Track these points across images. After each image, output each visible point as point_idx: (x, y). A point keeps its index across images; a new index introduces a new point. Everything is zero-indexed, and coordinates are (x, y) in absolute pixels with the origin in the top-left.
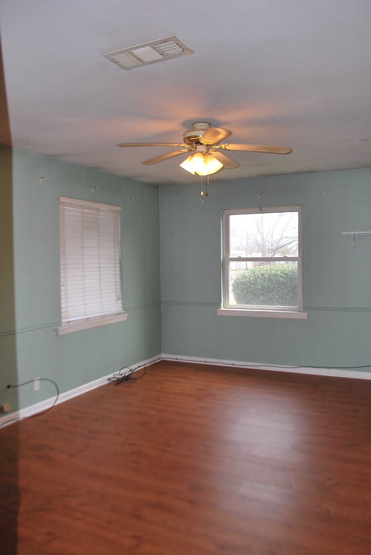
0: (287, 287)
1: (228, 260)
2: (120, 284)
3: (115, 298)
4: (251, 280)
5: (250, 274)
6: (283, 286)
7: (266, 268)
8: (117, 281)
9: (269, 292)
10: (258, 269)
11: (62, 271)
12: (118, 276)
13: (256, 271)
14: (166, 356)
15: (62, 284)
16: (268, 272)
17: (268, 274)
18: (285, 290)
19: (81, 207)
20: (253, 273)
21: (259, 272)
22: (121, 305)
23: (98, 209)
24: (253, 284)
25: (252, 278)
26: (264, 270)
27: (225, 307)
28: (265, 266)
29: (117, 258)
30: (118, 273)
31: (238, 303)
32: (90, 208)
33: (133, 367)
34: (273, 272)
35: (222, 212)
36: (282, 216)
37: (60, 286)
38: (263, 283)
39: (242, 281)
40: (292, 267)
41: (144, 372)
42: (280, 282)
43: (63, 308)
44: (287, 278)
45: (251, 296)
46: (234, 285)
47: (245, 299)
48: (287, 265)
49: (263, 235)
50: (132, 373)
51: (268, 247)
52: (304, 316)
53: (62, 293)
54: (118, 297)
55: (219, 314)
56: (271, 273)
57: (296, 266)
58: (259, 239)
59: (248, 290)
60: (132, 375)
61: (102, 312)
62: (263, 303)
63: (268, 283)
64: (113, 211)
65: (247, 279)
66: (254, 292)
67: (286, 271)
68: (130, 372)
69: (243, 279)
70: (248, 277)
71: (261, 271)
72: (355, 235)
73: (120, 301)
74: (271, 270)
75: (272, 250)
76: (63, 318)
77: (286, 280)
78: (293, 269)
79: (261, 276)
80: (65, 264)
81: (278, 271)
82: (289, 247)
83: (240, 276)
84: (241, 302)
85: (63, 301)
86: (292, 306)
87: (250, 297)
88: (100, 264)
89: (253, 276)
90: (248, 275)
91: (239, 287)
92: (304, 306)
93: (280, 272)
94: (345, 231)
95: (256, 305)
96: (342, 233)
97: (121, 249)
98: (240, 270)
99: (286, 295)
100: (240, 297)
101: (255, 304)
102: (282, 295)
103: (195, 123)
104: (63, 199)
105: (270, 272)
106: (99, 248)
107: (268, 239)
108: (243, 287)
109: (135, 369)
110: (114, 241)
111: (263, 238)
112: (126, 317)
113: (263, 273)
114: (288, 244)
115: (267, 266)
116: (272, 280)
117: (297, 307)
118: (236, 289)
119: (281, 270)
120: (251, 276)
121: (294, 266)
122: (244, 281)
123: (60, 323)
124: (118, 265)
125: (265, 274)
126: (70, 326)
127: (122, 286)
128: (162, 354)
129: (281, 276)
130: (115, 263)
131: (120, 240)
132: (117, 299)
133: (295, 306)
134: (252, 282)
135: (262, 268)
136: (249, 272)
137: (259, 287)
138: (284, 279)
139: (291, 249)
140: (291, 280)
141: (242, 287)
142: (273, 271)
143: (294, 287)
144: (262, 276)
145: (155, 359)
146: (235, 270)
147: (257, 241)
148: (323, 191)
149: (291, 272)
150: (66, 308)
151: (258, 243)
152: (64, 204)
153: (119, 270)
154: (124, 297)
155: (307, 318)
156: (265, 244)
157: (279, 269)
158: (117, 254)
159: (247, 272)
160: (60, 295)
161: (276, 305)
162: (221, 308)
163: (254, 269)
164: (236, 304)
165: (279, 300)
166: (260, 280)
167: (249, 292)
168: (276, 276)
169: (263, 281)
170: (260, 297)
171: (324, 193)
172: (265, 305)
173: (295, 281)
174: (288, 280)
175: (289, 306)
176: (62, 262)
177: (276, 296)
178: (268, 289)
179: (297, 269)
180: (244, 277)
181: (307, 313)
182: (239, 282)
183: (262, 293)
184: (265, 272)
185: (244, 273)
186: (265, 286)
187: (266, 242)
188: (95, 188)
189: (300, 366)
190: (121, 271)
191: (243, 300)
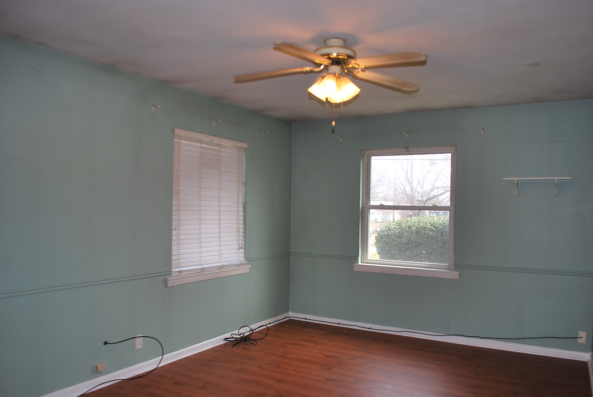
0: (437, 242)
1: (367, 207)
2: (243, 231)
3: (237, 247)
4: (397, 233)
5: (395, 227)
6: (432, 240)
7: (414, 220)
8: (239, 228)
9: (417, 246)
10: (405, 221)
11: (174, 213)
12: (241, 222)
13: (403, 223)
14: (293, 315)
15: (174, 227)
16: (416, 224)
17: (415, 227)
18: (435, 245)
19: (200, 141)
20: (399, 225)
21: (406, 224)
22: (243, 255)
23: (220, 145)
24: (398, 237)
25: (398, 230)
26: (411, 222)
27: (362, 262)
28: (413, 218)
29: (241, 201)
30: (241, 218)
31: (381, 258)
32: (211, 143)
33: (253, 327)
34: (421, 225)
35: (362, 153)
36: (433, 164)
37: (172, 230)
38: (410, 236)
39: (386, 233)
40: (443, 220)
41: (267, 332)
42: (429, 236)
43: (174, 255)
44: (437, 232)
45: (396, 251)
46: (378, 237)
47: (389, 253)
48: (438, 217)
49: (412, 185)
50: (252, 332)
51: (417, 198)
52: (455, 275)
53: (174, 238)
54: (240, 245)
55: (356, 269)
56: (419, 226)
57: (448, 218)
58: (408, 189)
59: (393, 243)
60: (253, 335)
61: (220, 262)
62: (408, 258)
63: (416, 236)
64: (237, 147)
65: (392, 232)
66: (399, 246)
67: (436, 224)
68: (251, 332)
69: (387, 231)
70: (394, 229)
71: (408, 223)
72: (519, 181)
73: (242, 251)
74: (419, 222)
75: (421, 201)
76: (173, 266)
77: (436, 234)
78: (445, 222)
79: (407, 229)
80: (179, 205)
81: (427, 224)
82: (441, 198)
83: (384, 228)
84: (384, 257)
85: (174, 248)
86: (441, 263)
87: (394, 252)
88: (219, 207)
89: (399, 229)
90: (393, 227)
91: (383, 240)
92: (455, 264)
93: (429, 225)
94: (506, 177)
95: (402, 260)
96: (503, 179)
97: (246, 192)
98: (386, 222)
99: (435, 251)
100: (384, 251)
101: (400, 259)
102: (431, 251)
103: (327, 39)
104: (178, 131)
105: (417, 225)
106: (220, 189)
107: (418, 189)
108: (388, 240)
109: (256, 329)
110: (238, 182)
111: (412, 188)
112: (249, 269)
113: (411, 226)
114: (439, 195)
115: (415, 218)
116: (420, 233)
117: (447, 265)
118: (380, 242)
119: (430, 222)
120: (396, 228)
121: (446, 218)
122: (388, 234)
123: (170, 273)
124: (241, 209)
125: (412, 227)
126: (181, 277)
127: (245, 233)
128: (290, 312)
129: (430, 230)
130: (238, 207)
131: (244, 181)
132: (239, 248)
133: (445, 264)
134: (398, 235)
135: (409, 220)
136: (395, 223)
137: (405, 241)
138: (433, 232)
139: (443, 201)
140: (442, 234)
141: (386, 240)
142: (422, 223)
143: (444, 243)
144: (409, 229)
145: (281, 318)
146: (381, 222)
147: (405, 191)
148: (481, 129)
149: (441, 225)
150: (178, 256)
151: (406, 194)
152: (180, 137)
153: (243, 214)
154: (246, 246)
155: (459, 278)
156: (414, 195)
157: (428, 221)
158: (241, 197)
159: (393, 224)
160: (170, 240)
161: (424, 262)
162: (358, 263)
163: (400, 221)
164: (379, 259)
165: (427, 256)
166: (406, 234)
167: (394, 246)
168: (425, 228)
169: (410, 234)
170: (406, 252)
171: (482, 131)
172: (412, 261)
173: (445, 235)
174: (438, 234)
175: (439, 263)
176: (174, 203)
177: (424, 252)
178: (415, 243)
179: (448, 223)
180: (389, 229)
181: (459, 272)
182: (383, 234)
183: (408, 247)
184: (412, 225)
185: (389, 225)
186: (412, 240)
187: (415, 193)
188: (217, 121)
189: (448, 334)
190: (245, 216)
191: (387, 254)
